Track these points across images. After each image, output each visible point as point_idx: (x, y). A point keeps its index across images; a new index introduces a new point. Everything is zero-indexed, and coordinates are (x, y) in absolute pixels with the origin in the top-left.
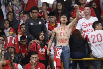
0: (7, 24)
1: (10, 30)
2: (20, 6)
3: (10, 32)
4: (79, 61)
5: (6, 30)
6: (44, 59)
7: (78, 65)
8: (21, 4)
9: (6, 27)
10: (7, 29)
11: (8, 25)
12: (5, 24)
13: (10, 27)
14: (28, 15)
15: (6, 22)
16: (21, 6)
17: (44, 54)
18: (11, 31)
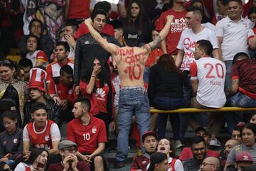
0: (32, 44)
1: (38, 55)
2: (58, 17)
3: (37, 58)
4: (171, 114)
5: (31, 55)
6: (104, 110)
7: (168, 122)
8: (61, 14)
9: (31, 49)
10: (32, 52)
11: (35, 44)
12: (29, 44)
13: (37, 49)
14: (75, 27)
15: (32, 39)
16: (61, 17)
17: (104, 100)
18: (39, 57)
